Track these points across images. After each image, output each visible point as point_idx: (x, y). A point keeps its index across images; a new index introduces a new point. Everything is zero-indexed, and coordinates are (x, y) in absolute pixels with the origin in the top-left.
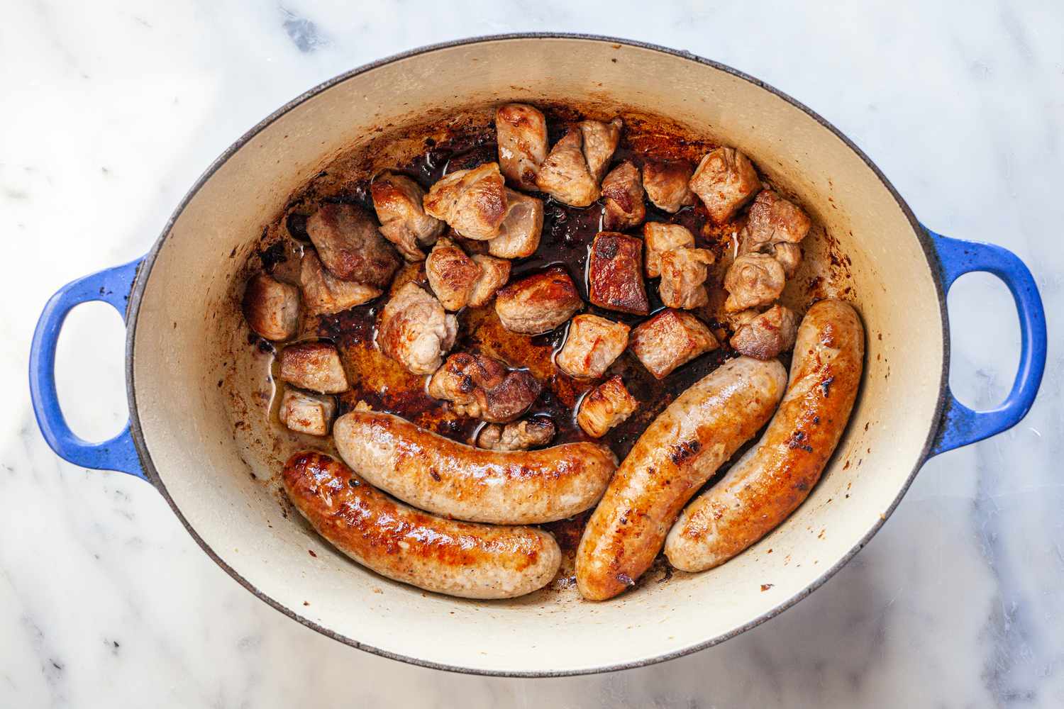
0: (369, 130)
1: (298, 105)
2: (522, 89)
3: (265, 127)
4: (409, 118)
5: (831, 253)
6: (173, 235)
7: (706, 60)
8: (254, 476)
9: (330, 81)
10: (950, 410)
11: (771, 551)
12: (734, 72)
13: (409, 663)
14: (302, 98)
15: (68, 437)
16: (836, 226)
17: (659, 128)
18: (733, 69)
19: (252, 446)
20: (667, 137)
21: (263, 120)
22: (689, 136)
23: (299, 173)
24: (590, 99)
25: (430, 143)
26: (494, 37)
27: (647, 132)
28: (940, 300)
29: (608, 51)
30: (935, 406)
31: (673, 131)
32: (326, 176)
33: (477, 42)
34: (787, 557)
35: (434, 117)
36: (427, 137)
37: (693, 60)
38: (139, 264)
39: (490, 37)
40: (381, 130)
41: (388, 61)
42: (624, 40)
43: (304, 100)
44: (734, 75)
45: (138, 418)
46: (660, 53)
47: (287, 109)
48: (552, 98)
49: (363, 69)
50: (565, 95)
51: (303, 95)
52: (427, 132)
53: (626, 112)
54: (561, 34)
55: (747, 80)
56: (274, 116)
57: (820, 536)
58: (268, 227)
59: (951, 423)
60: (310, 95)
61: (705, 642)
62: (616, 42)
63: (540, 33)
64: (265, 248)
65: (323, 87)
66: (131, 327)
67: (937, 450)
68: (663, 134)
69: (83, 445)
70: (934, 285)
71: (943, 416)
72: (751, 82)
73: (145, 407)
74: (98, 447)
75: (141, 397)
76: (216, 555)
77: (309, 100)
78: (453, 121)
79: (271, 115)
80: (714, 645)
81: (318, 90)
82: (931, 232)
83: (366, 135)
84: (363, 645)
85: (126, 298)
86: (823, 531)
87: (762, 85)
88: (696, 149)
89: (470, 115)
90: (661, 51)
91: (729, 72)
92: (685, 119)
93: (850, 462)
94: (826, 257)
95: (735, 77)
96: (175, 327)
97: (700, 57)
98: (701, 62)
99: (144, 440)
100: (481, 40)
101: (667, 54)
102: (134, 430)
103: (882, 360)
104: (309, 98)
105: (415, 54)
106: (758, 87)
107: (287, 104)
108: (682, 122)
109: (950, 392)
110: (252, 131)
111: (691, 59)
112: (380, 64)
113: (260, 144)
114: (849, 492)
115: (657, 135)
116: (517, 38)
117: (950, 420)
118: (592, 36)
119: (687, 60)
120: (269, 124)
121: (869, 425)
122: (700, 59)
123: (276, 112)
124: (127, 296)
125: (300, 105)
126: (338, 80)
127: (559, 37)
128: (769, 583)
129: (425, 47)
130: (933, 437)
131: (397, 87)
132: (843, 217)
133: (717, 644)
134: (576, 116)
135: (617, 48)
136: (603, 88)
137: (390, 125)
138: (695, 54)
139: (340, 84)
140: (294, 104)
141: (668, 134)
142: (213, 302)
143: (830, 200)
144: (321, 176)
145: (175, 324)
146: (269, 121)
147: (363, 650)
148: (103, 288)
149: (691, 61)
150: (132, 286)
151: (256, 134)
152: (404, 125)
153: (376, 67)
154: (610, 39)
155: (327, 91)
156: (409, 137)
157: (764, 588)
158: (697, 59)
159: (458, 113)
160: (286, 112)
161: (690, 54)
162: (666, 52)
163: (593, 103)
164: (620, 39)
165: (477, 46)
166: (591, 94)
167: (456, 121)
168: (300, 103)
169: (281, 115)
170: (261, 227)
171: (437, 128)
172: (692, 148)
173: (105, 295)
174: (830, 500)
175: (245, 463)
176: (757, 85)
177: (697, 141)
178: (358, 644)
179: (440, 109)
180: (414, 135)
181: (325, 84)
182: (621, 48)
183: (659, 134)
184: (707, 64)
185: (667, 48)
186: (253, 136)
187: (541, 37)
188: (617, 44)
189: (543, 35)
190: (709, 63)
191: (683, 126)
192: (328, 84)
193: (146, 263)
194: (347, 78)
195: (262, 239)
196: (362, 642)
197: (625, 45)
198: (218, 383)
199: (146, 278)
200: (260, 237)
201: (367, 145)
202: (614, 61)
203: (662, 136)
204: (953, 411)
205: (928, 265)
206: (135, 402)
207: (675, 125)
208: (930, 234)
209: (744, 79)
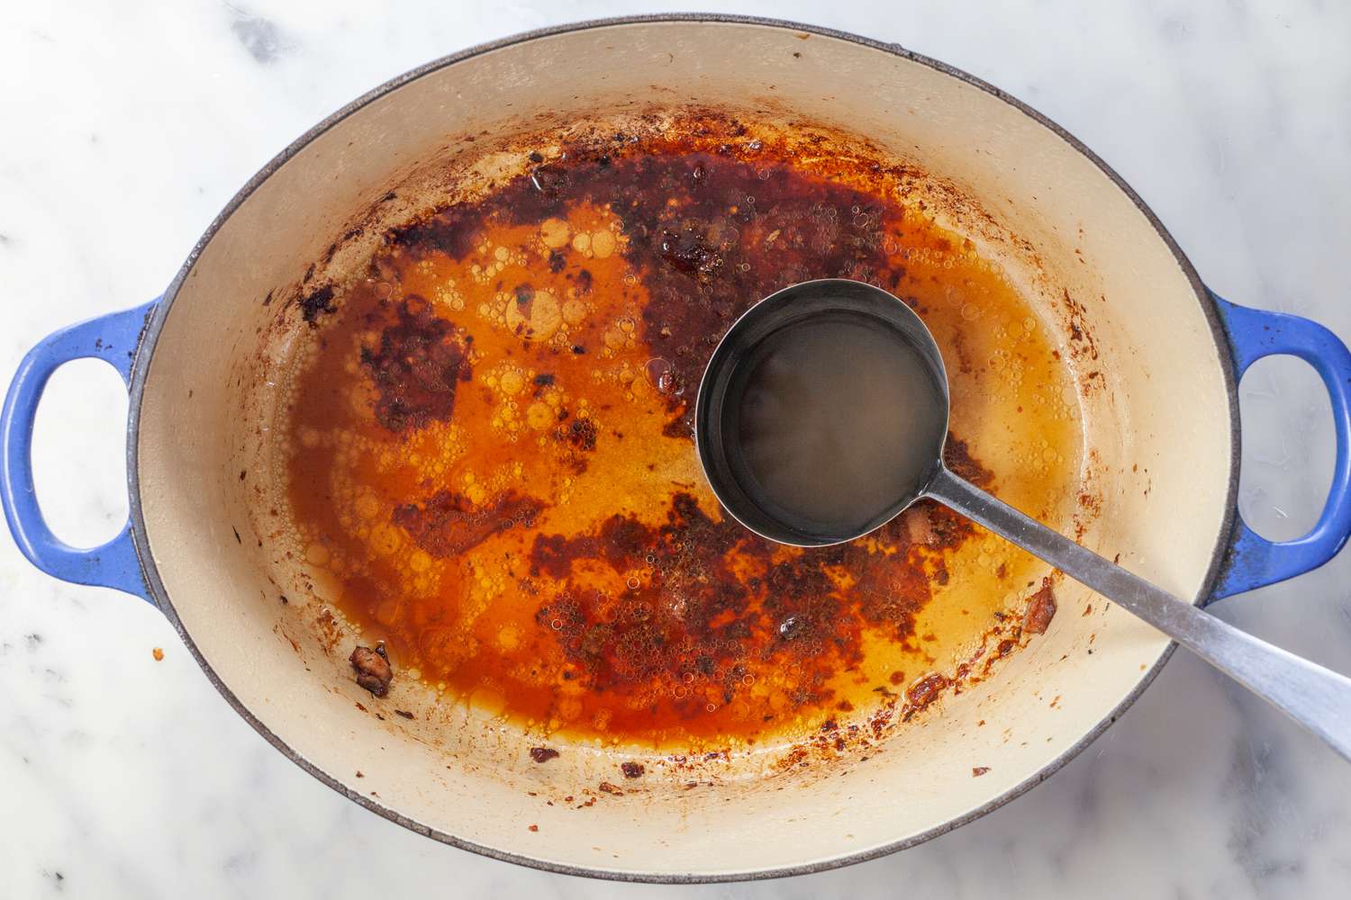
0: (457, 138)
1: (370, 101)
2: (666, 89)
3: (326, 130)
4: (511, 124)
5: (1072, 323)
6: (196, 272)
7: (923, 57)
8: (285, 600)
9: (415, 71)
10: (1238, 540)
11: (982, 723)
12: (961, 75)
13: (498, 859)
14: (377, 93)
15: (47, 540)
16: (1082, 287)
17: (846, 149)
18: (959, 71)
19: (283, 559)
20: (856, 161)
21: (324, 121)
22: (886, 160)
23: (360, 194)
24: (754, 105)
25: (536, 158)
26: (638, 17)
27: (829, 153)
28: (1229, 390)
29: (791, 40)
30: (1217, 534)
31: (865, 153)
32: (394, 199)
33: (616, 24)
34: (1006, 732)
35: (543, 125)
36: (532, 152)
37: (906, 57)
38: (150, 309)
39: (632, 17)
40: (471, 139)
41: (493, 46)
42: (814, 27)
43: (380, 96)
44: (961, 79)
45: (142, 517)
46: (863, 46)
47: (356, 107)
48: (704, 104)
49: (461, 56)
50: (722, 100)
51: (378, 89)
52: (532, 144)
53: (801, 125)
54: (729, 16)
55: (977, 86)
56: (339, 116)
57: (1053, 705)
58: (314, 266)
59: (1239, 557)
60: (388, 89)
61: (898, 843)
62: (803, 30)
63: (701, 15)
64: (308, 293)
65: (406, 79)
66: (136, 394)
67: (1218, 594)
68: (850, 157)
69: (66, 550)
70: (1221, 370)
71: (1228, 547)
72: (983, 89)
73: (151, 502)
74: (86, 554)
75: (146, 489)
76: (241, 706)
77: (388, 95)
78: (568, 131)
79: (335, 115)
80: (909, 847)
81: (400, 82)
82: (1220, 298)
83: (452, 145)
84: (437, 833)
85: (130, 354)
86: (1057, 698)
87: (998, 93)
88: (893, 178)
89: (591, 123)
90: (864, 44)
91: (954, 75)
92: (882, 138)
93: (1093, 607)
94: (1065, 329)
95: (962, 82)
96: (191, 396)
97: (916, 54)
98: (917, 60)
99: (149, 547)
100: (621, 21)
101: (872, 49)
102: (136, 534)
103: (1140, 470)
104: (387, 92)
105: (531, 38)
106: (992, 96)
107: (356, 100)
108: (877, 141)
109: (1240, 516)
110: (308, 134)
111: (902, 56)
112: (484, 49)
113: (317, 153)
114: (1091, 647)
115: (842, 158)
116: (670, 20)
117: (1238, 553)
118: (770, 20)
119: (898, 57)
120: (331, 126)
121: (1119, 558)
122: (915, 57)
123: (341, 109)
124: (133, 353)
125: (373, 103)
126: (427, 69)
127: (726, 21)
128: (984, 766)
129: (546, 29)
130: (1213, 576)
131: (501, 82)
132: (1094, 276)
133: (914, 845)
134: (733, 128)
135: (804, 38)
136: (777, 92)
137: (485, 133)
138: (908, 49)
139: (429, 75)
140: (366, 99)
141: (857, 157)
142: (238, 365)
143: (1077, 252)
144: (388, 198)
145: (191, 392)
146: (331, 122)
147: (436, 840)
148: (100, 341)
149: (903, 59)
150: (140, 339)
151: (312, 139)
152: (501, 134)
153: (478, 53)
154: (794, 25)
155: (411, 83)
156: (507, 151)
157: (977, 772)
158: (911, 56)
159: (576, 119)
160: (355, 111)
161: (903, 50)
162: (870, 46)
163: (760, 112)
164: (808, 26)
165: (613, 30)
166: (758, 100)
167: (573, 130)
168: (374, 99)
169: (348, 115)
170: (306, 264)
171: (546, 139)
172: (888, 176)
173: (102, 350)
174: (1065, 657)
175: (273, 582)
176: (992, 94)
177: (895, 168)
178: (430, 831)
179: (552, 113)
180: (514, 147)
181: (408, 74)
182: (808, 39)
183: (845, 156)
184: (925, 64)
185: (871, 40)
186: (308, 142)
187: (701, 21)
188: (804, 33)
189: (705, 18)
190: (926, 61)
191: (878, 147)
192: (413, 75)
193: (160, 309)
194: (438, 68)
195: (305, 282)
196: (435, 829)
197: (814, 35)
198: (240, 474)
199: (160, 328)
200: (302, 279)
201: (451, 158)
202: (797, 55)
203: (848, 159)
204: (1241, 541)
205: (1214, 343)
206: (139, 496)
207: (868, 145)
208: (1218, 301)
209: (974, 84)
